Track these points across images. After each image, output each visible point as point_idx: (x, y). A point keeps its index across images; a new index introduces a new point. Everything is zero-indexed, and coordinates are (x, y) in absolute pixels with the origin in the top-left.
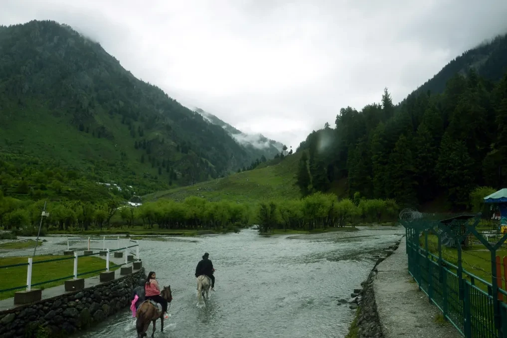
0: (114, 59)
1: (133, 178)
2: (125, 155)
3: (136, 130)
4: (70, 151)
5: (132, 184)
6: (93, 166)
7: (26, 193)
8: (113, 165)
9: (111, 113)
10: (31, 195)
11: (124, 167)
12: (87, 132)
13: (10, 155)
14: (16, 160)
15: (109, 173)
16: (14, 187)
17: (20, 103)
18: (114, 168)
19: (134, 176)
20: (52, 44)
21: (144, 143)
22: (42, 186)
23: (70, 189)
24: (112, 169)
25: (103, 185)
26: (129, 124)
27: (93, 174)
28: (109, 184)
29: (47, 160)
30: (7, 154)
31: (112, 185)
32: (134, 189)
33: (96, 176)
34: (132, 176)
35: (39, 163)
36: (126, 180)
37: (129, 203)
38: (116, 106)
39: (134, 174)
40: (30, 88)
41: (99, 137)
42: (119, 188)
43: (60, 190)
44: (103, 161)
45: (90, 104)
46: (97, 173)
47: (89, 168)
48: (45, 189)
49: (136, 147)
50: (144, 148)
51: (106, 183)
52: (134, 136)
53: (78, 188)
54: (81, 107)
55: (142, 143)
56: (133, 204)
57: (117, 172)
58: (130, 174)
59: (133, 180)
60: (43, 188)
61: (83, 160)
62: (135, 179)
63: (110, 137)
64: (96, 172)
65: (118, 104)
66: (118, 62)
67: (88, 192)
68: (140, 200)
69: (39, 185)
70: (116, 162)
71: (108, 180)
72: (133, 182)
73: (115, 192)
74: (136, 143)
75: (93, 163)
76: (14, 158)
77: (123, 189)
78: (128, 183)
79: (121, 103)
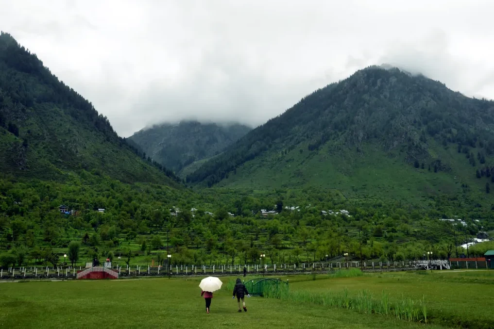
0: (438, 84)
1: (480, 211)
2: (466, 187)
3: (476, 156)
4: (409, 189)
5: (479, 218)
6: (434, 203)
7: (382, 236)
8: (455, 199)
9: (445, 144)
10: (386, 237)
11: (466, 199)
12: (423, 168)
13: (357, 200)
14: (363, 204)
15: (451, 208)
16: (372, 232)
17: (358, 151)
18: (455, 202)
19: (480, 208)
20: (377, 88)
21: (488, 171)
22: (393, 229)
23: (416, 230)
24: (454, 203)
25: (446, 222)
26: (466, 152)
27: (435, 211)
28: (453, 220)
29: (390, 201)
30: (355, 200)
31: (456, 221)
32: (482, 223)
33: (438, 212)
34: (477, 208)
35: (383, 205)
36: (470, 213)
37: (475, 239)
38: (449, 135)
39: (480, 206)
40: (364, 134)
41: (435, 171)
42: (464, 223)
43: (407, 232)
44: (444, 196)
45: (421, 139)
46: (439, 209)
47: (430, 205)
48: (396, 232)
49: (478, 176)
50: (488, 176)
51: (450, 218)
52: (474, 165)
53: (423, 229)
54: (413, 144)
55: (485, 170)
56: (479, 240)
57: (460, 206)
58: (476, 206)
59: (480, 213)
60: (394, 231)
61: (423, 197)
62: (482, 211)
63: (448, 170)
64: (437, 208)
65: (450, 132)
66: (444, 86)
67: (432, 231)
68: (486, 236)
69: (390, 228)
70: (457, 196)
71: (452, 215)
72: (479, 216)
73: (460, 228)
74: (477, 172)
75: (433, 199)
76: (361, 202)
77: (469, 224)
78: (473, 217)
79: (454, 131)
